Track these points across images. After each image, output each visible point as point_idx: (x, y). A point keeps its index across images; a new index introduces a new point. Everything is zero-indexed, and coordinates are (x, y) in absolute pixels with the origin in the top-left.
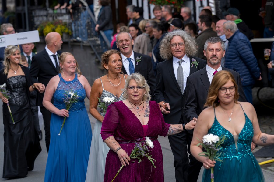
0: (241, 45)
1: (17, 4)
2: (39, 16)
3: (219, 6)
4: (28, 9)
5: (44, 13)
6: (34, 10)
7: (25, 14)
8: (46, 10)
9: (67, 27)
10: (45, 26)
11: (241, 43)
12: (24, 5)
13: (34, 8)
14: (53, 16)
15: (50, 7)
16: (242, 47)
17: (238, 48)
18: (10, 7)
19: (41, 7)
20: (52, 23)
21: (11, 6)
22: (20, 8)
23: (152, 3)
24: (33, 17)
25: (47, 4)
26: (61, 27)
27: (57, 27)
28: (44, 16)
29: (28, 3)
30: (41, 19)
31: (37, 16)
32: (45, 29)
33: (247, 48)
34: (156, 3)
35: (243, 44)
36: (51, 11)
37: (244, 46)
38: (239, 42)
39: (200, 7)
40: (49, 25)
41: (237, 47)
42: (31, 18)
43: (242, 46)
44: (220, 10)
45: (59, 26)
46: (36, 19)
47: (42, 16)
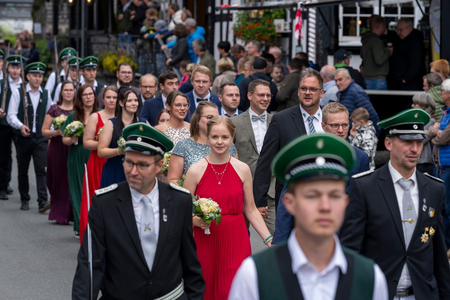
0: (361, 99)
1: (72, 26)
2: (98, 43)
3: (321, 47)
4: (86, 34)
5: (105, 40)
6: (93, 35)
7: (80, 40)
8: (108, 37)
9: (132, 59)
10: (105, 56)
11: (361, 97)
12: (80, 28)
13: (93, 32)
14: (116, 44)
15: (112, 33)
16: (364, 102)
17: (358, 103)
18: (61, 30)
19: (102, 32)
20: (114, 54)
21: (64, 28)
22: (75, 32)
23: (239, 38)
24: (92, 44)
25: (110, 29)
26: (124, 59)
27: (120, 58)
28: (105, 43)
29: (85, 26)
30: (100, 47)
31: (95, 43)
32: (104, 60)
33: (368, 103)
34: (243, 38)
35: (364, 98)
36: (113, 38)
37: (364, 100)
38: (359, 95)
39: (297, 46)
40: (110, 55)
41: (356, 101)
42: (89, 44)
43: (362, 101)
44: (321, 52)
45: (123, 57)
46: (94, 47)
47: (102, 43)
